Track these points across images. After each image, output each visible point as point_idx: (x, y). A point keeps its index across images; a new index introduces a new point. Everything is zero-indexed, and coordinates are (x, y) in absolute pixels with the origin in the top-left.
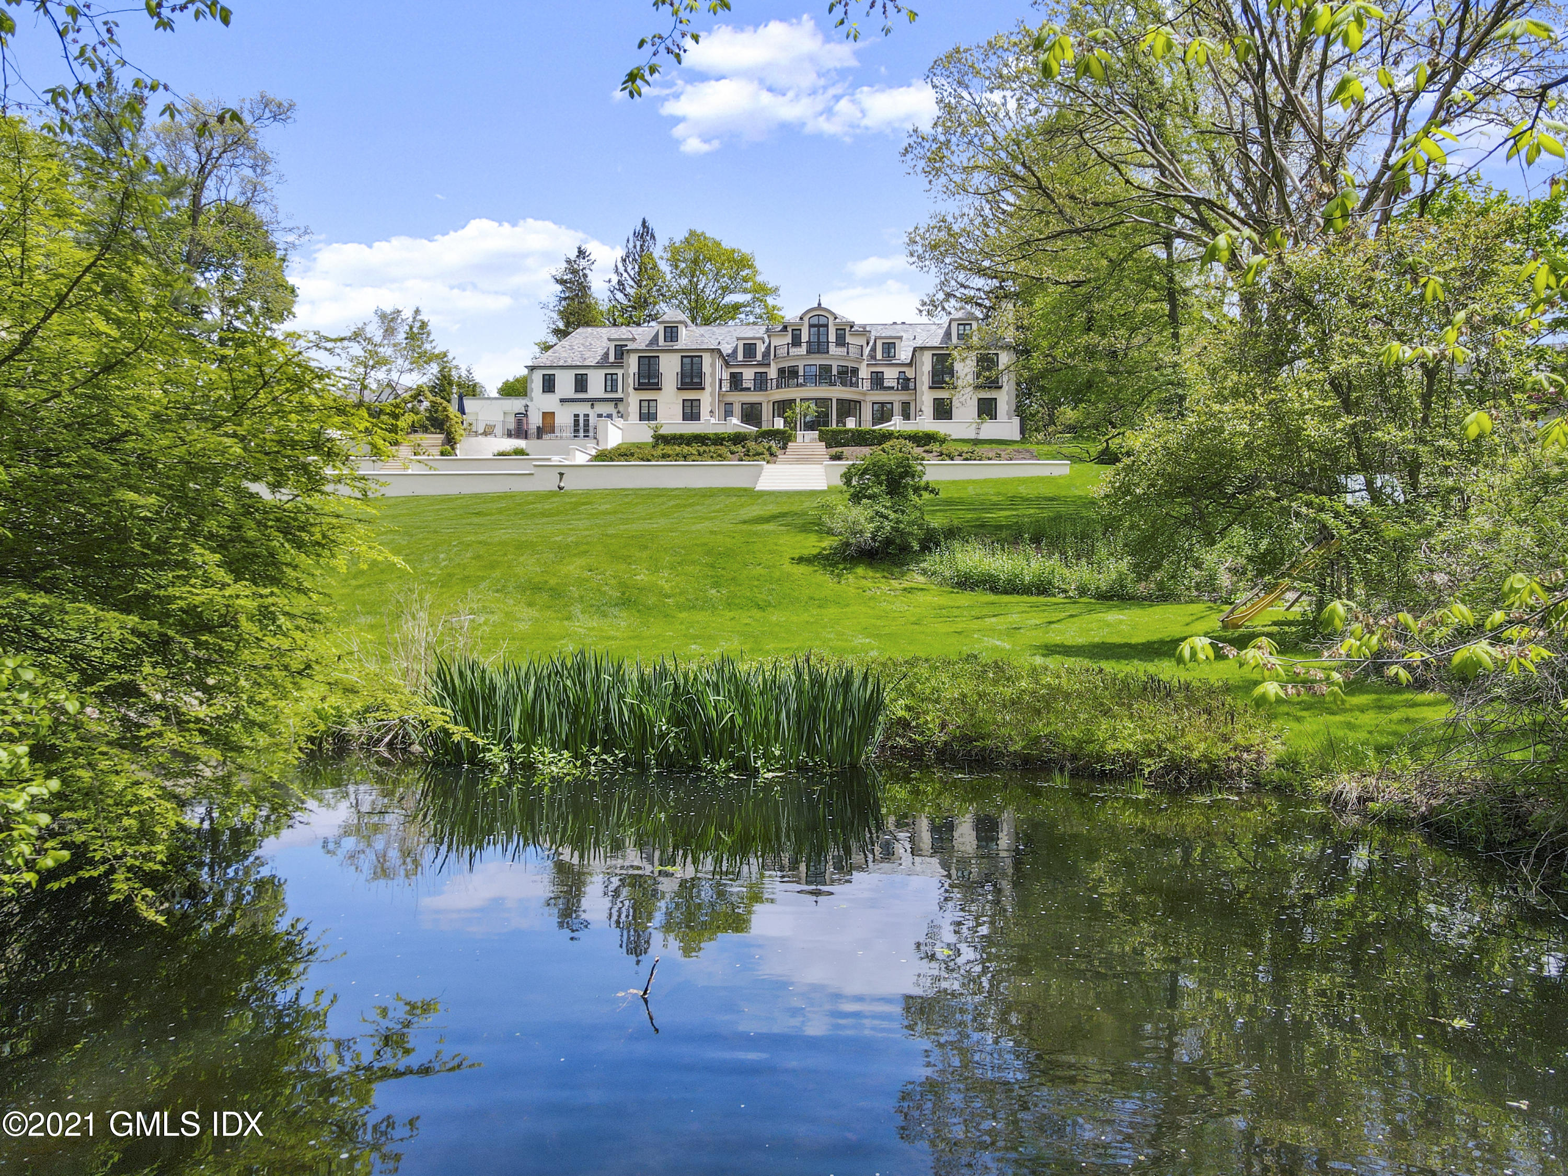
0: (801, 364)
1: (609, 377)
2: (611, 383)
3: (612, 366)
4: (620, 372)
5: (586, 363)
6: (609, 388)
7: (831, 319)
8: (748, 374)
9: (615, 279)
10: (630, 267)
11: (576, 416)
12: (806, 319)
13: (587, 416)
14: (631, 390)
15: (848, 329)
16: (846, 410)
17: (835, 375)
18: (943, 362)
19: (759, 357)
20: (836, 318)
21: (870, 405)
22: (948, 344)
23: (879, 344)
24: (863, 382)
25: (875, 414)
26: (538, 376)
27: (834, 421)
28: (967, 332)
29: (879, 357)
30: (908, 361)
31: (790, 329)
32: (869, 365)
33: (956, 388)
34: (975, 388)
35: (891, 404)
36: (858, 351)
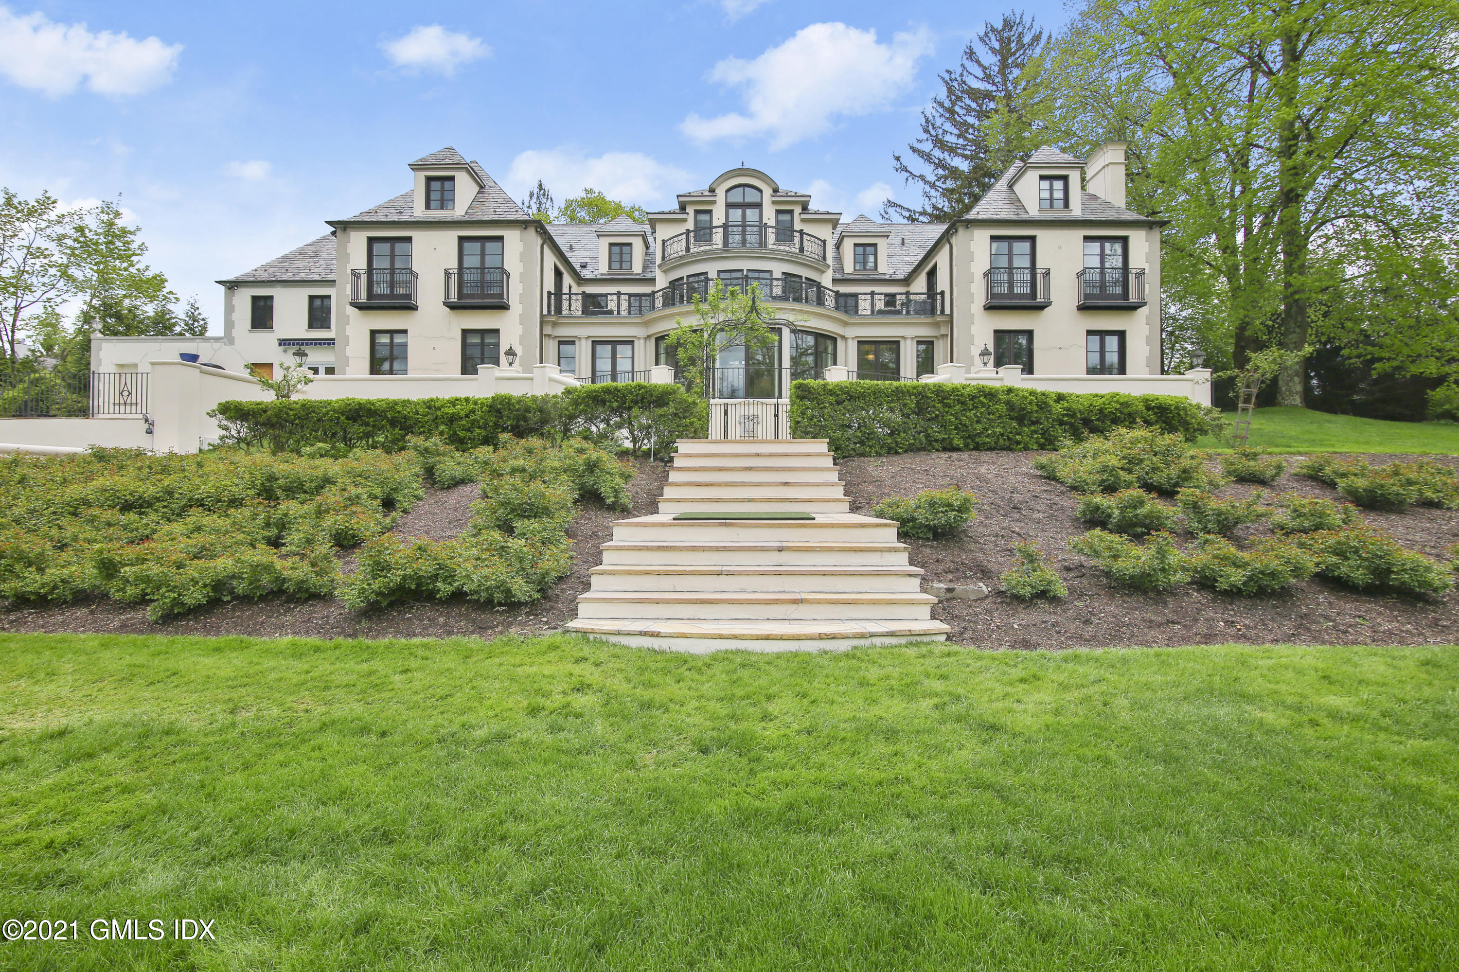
0: (713, 270)
7: (767, 192)
12: (721, 193)
14: (350, 308)
15: (797, 209)
16: (810, 359)
17: (778, 291)
18: (1010, 255)
19: (637, 268)
20: (776, 191)
21: (853, 347)
22: (1024, 216)
23: (848, 246)
24: (830, 301)
25: (865, 368)
26: (244, 300)
27: (786, 375)
28: (1059, 195)
29: (849, 268)
30: (900, 276)
31: (690, 210)
32: (835, 281)
33: (1041, 307)
34: (1082, 308)
35: (894, 345)
36: (818, 250)
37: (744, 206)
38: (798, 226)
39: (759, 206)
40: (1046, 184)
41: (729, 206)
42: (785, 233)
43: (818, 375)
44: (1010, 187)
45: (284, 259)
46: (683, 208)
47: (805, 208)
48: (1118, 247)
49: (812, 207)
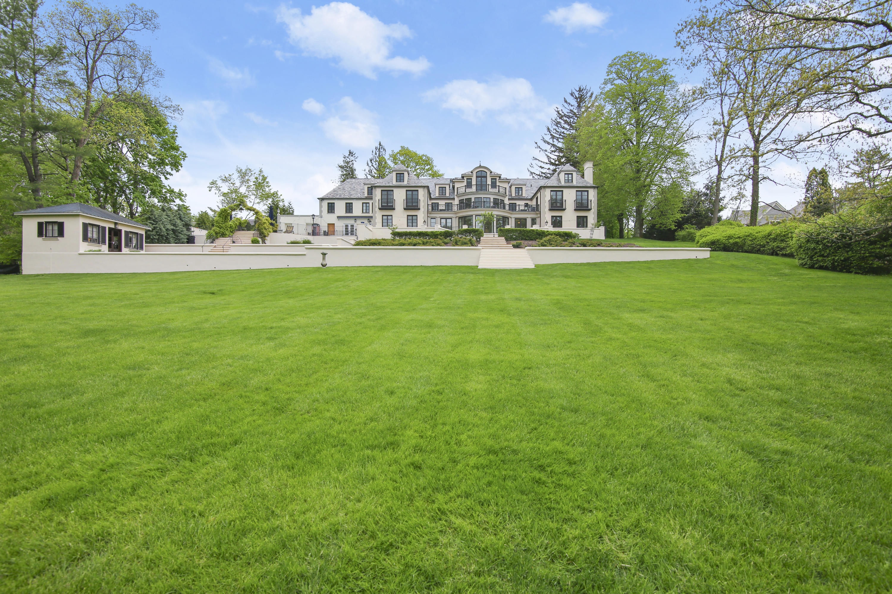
0: (473, 198)
1: (364, 205)
2: (366, 207)
3: (366, 198)
4: (370, 202)
5: (352, 197)
6: (364, 211)
7: (488, 173)
8: (442, 204)
9: (367, 169)
10: (374, 164)
11: (347, 226)
12: (474, 173)
13: (352, 226)
14: (377, 209)
15: (498, 178)
16: (501, 222)
17: (492, 204)
18: (556, 195)
19: (448, 195)
20: (491, 172)
21: (513, 220)
22: (560, 185)
23: (513, 188)
24: (507, 207)
25: (517, 225)
26: (325, 204)
27: (495, 227)
28: (570, 178)
29: (513, 195)
30: (530, 197)
31: (465, 178)
32: (509, 199)
33: (564, 210)
34: (575, 210)
35: (525, 219)
36: (504, 191)
37: (481, 177)
38: (498, 184)
39: (486, 177)
40: (566, 176)
41: (477, 177)
42: (494, 185)
43: (504, 227)
44: (558, 175)
45: (334, 190)
46: (463, 177)
47: (500, 177)
48: (586, 193)
49: (502, 177)
